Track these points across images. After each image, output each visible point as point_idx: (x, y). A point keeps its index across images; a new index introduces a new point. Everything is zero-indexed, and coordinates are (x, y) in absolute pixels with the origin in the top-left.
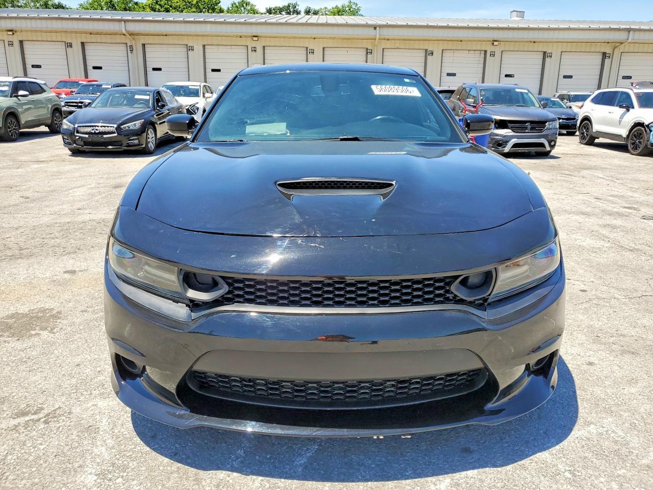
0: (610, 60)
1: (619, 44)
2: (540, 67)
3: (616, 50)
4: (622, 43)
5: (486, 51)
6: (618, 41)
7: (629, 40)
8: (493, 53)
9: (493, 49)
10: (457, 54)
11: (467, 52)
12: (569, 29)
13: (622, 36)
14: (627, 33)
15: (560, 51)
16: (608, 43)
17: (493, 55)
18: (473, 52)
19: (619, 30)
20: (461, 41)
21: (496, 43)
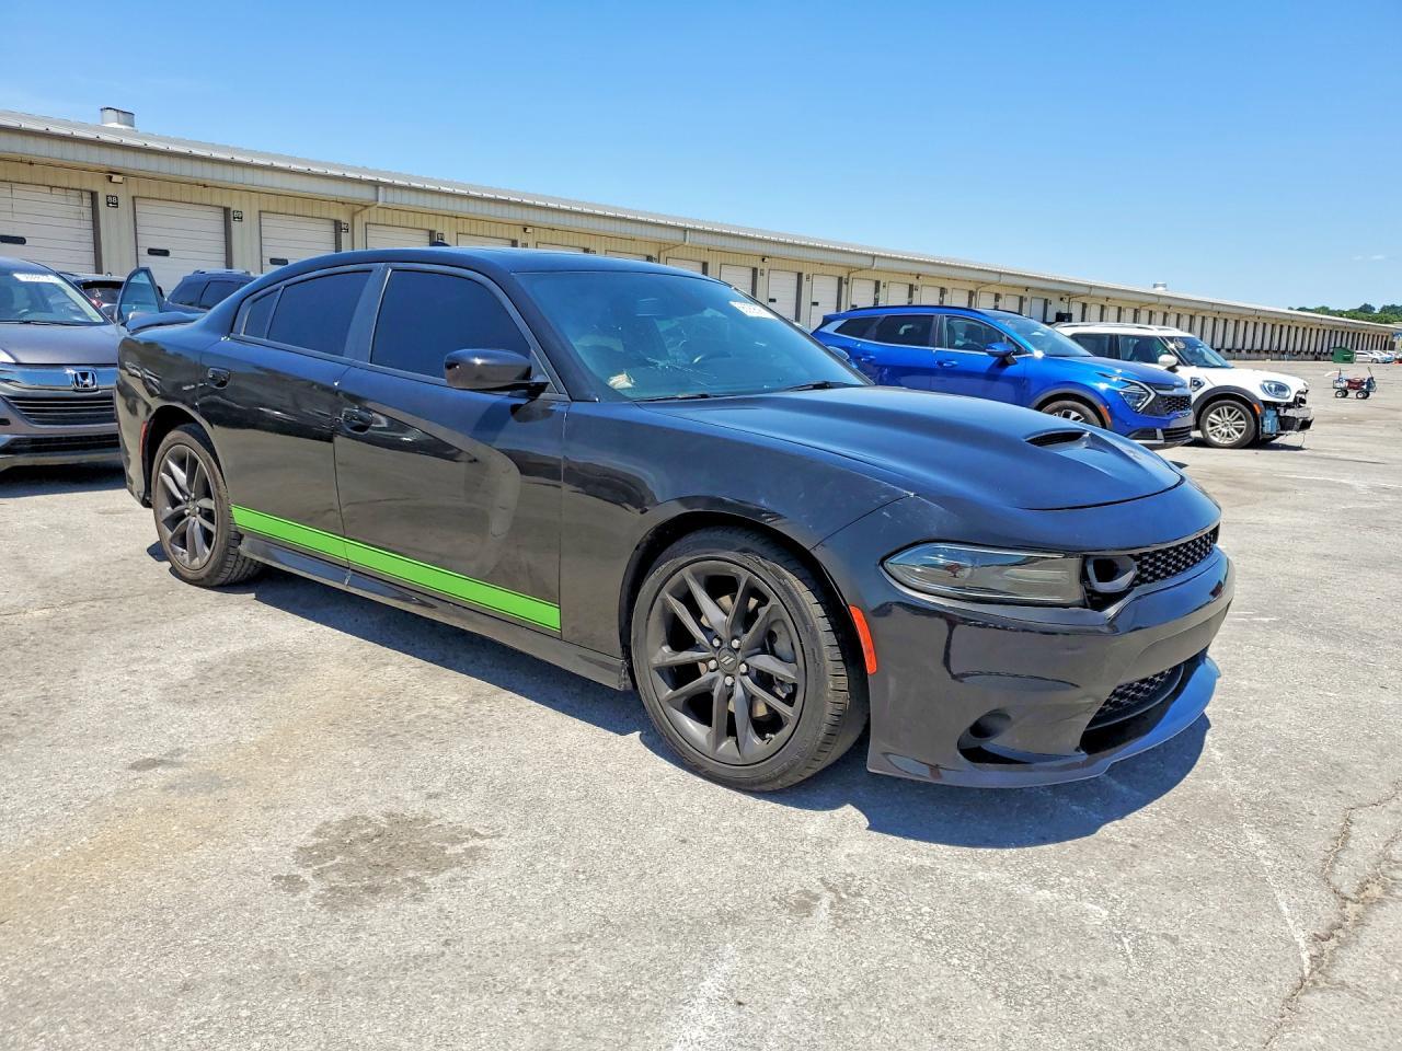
0: (349, 234)
1: (360, 208)
2: (222, 237)
3: (357, 219)
4: (366, 207)
5: (94, 195)
6: (359, 201)
7: (380, 203)
8: (114, 200)
9: (111, 190)
10: (20, 192)
11: (47, 190)
12: (272, 168)
13: (366, 194)
14: (373, 188)
15: (257, 210)
16: (343, 203)
17: (113, 202)
18: (62, 192)
19: (360, 181)
20: (31, 164)
21: (116, 178)
